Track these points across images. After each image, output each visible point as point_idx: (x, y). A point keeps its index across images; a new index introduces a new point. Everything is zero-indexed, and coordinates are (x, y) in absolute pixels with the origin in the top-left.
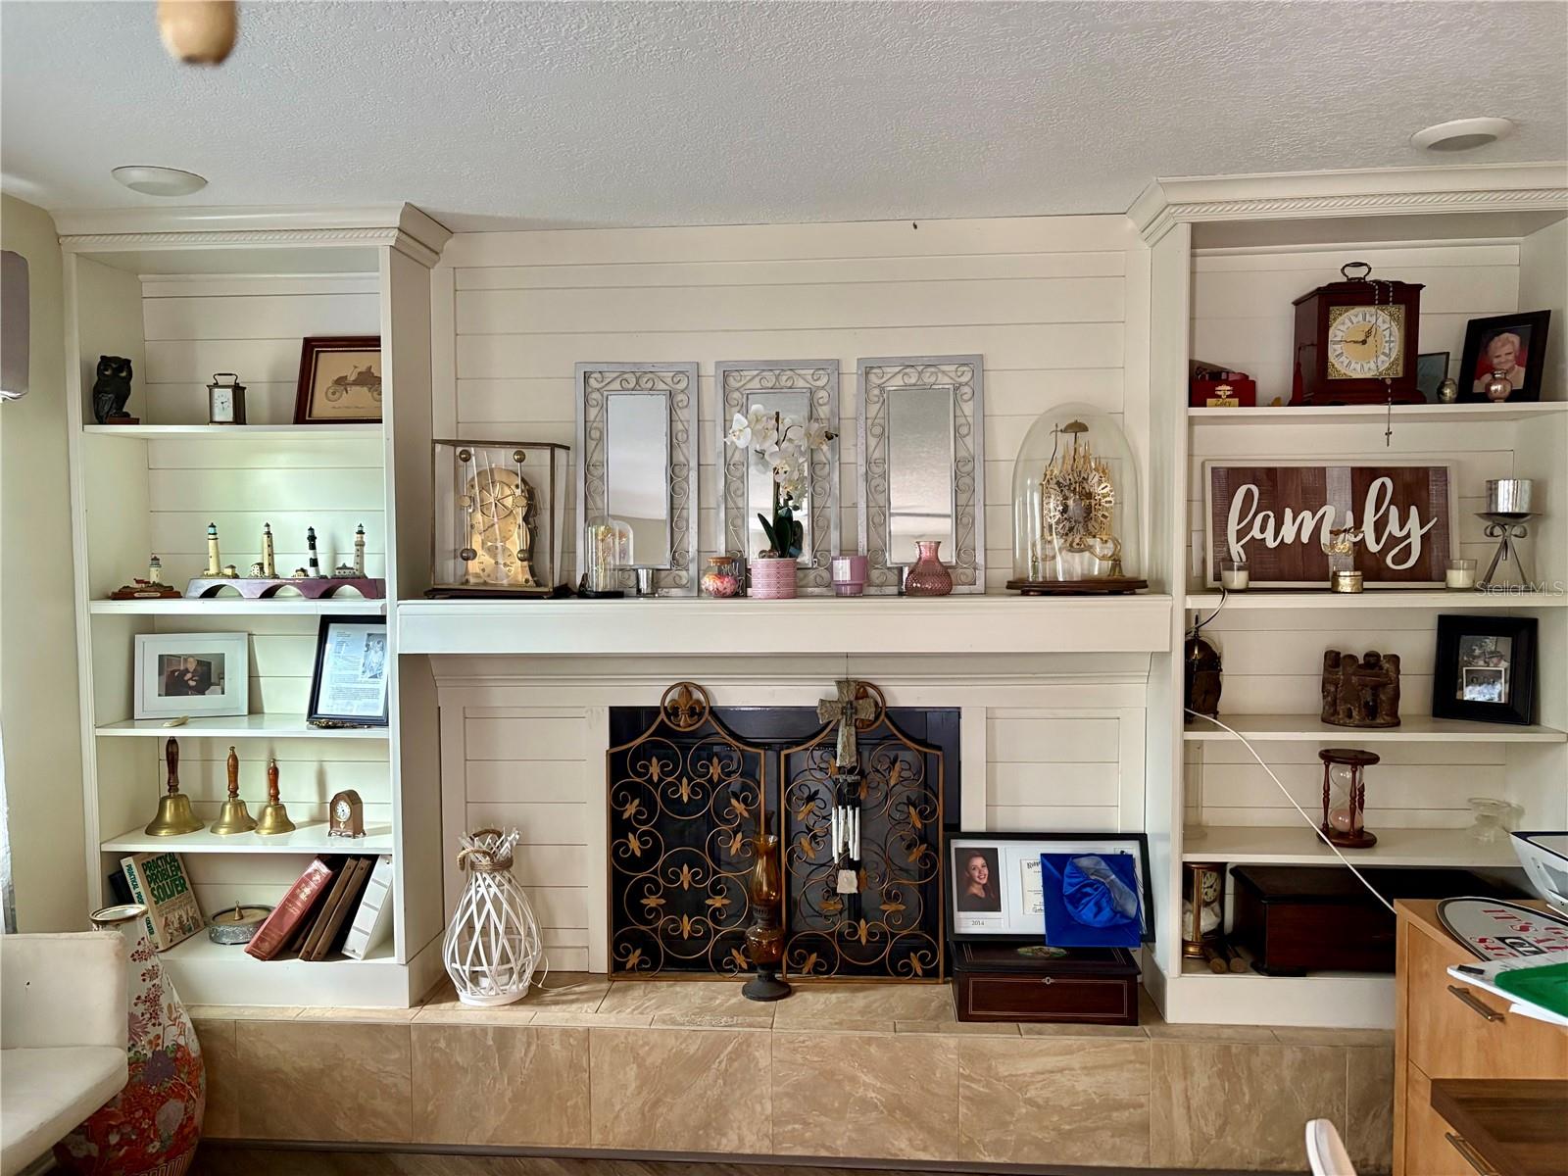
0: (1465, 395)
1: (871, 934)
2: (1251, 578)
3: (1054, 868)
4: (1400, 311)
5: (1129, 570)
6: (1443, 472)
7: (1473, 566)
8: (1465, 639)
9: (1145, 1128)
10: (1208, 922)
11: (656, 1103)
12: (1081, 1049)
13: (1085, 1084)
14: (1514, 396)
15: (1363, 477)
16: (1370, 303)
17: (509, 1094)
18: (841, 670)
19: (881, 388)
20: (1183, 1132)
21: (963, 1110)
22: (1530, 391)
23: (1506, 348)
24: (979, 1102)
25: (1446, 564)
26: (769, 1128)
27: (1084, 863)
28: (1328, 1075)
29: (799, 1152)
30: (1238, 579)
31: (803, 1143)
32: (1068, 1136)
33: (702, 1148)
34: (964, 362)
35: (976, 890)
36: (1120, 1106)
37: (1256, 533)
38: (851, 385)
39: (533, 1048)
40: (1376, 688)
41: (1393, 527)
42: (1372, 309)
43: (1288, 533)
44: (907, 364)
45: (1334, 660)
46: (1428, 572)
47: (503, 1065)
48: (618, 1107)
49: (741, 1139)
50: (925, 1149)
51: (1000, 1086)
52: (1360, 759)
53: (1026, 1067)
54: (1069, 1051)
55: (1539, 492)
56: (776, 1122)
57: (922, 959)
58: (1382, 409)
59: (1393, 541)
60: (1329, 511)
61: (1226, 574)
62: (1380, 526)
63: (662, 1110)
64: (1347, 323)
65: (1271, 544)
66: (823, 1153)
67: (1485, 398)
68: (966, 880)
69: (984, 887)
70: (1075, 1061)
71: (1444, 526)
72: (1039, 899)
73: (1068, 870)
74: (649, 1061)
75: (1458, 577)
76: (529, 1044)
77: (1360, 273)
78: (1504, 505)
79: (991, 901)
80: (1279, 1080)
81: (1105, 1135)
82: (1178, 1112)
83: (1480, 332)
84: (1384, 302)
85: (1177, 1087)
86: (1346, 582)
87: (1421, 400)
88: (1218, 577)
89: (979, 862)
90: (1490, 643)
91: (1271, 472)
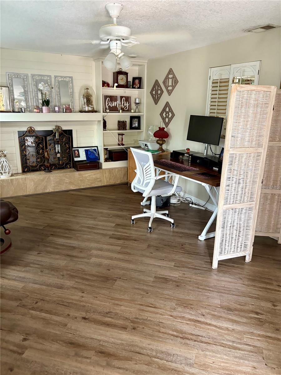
0: (133, 88)
1: (62, 163)
2: (110, 111)
3: (87, 151)
4: (126, 76)
5: (95, 109)
6: (130, 97)
7: (134, 110)
8: (133, 119)
9: (101, 181)
10: (106, 157)
11: (37, 187)
12: (93, 172)
13: (94, 176)
14: (138, 88)
15: (122, 97)
16: (122, 74)
17: (13, 189)
18: (56, 124)
19: (58, 80)
20: (105, 180)
21: (79, 182)
22: (139, 88)
23: (137, 81)
24: (81, 180)
25: (131, 109)
26: (53, 188)
27: (90, 150)
28: (121, 172)
29: (58, 190)
30: (108, 111)
31: (58, 189)
32: (92, 183)
33: (44, 192)
34: (70, 77)
35: (76, 155)
36: (98, 179)
37: (109, 105)
38: (53, 80)
39: (17, 181)
40: (124, 125)
41: (125, 104)
42: (122, 75)
43: (113, 105)
44: (62, 77)
45: (119, 122)
46: (129, 110)
47: (12, 184)
48: (31, 188)
49: (49, 190)
50: (75, 187)
51: (84, 178)
52: (122, 135)
53: (87, 175)
54: (92, 173)
55: (140, 100)
56: (54, 187)
57: (69, 166)
58: (124, 89)
59: (125, 106)
60: (118, 102)
61: (107, 110)
62: (124, 104)
63: (37, 188)
64: (120, 77)
65: (111, 106)
66: (61, 190)
67: (135, 88)
68: (75, 154)
69: (78, 155)
70: (93, 174)
71: (131, 104)
72: (85, 155)
73: (89, 151)
74: (35, 181)
75: (132, 111)
76: (16, 181)
77: (121, 70)
78: (137, 102)
79: (79, 156)
80: (116, 173)
81: (96, 182)
82: (105, 178)
83: (134, 79)
84: (124, 74)
85: (105, 175)
86: (121, 111)
87: (128, 88)
88: (105, 111)
89: (76, 151)
90: (136, 119)
91: (111, 96)
